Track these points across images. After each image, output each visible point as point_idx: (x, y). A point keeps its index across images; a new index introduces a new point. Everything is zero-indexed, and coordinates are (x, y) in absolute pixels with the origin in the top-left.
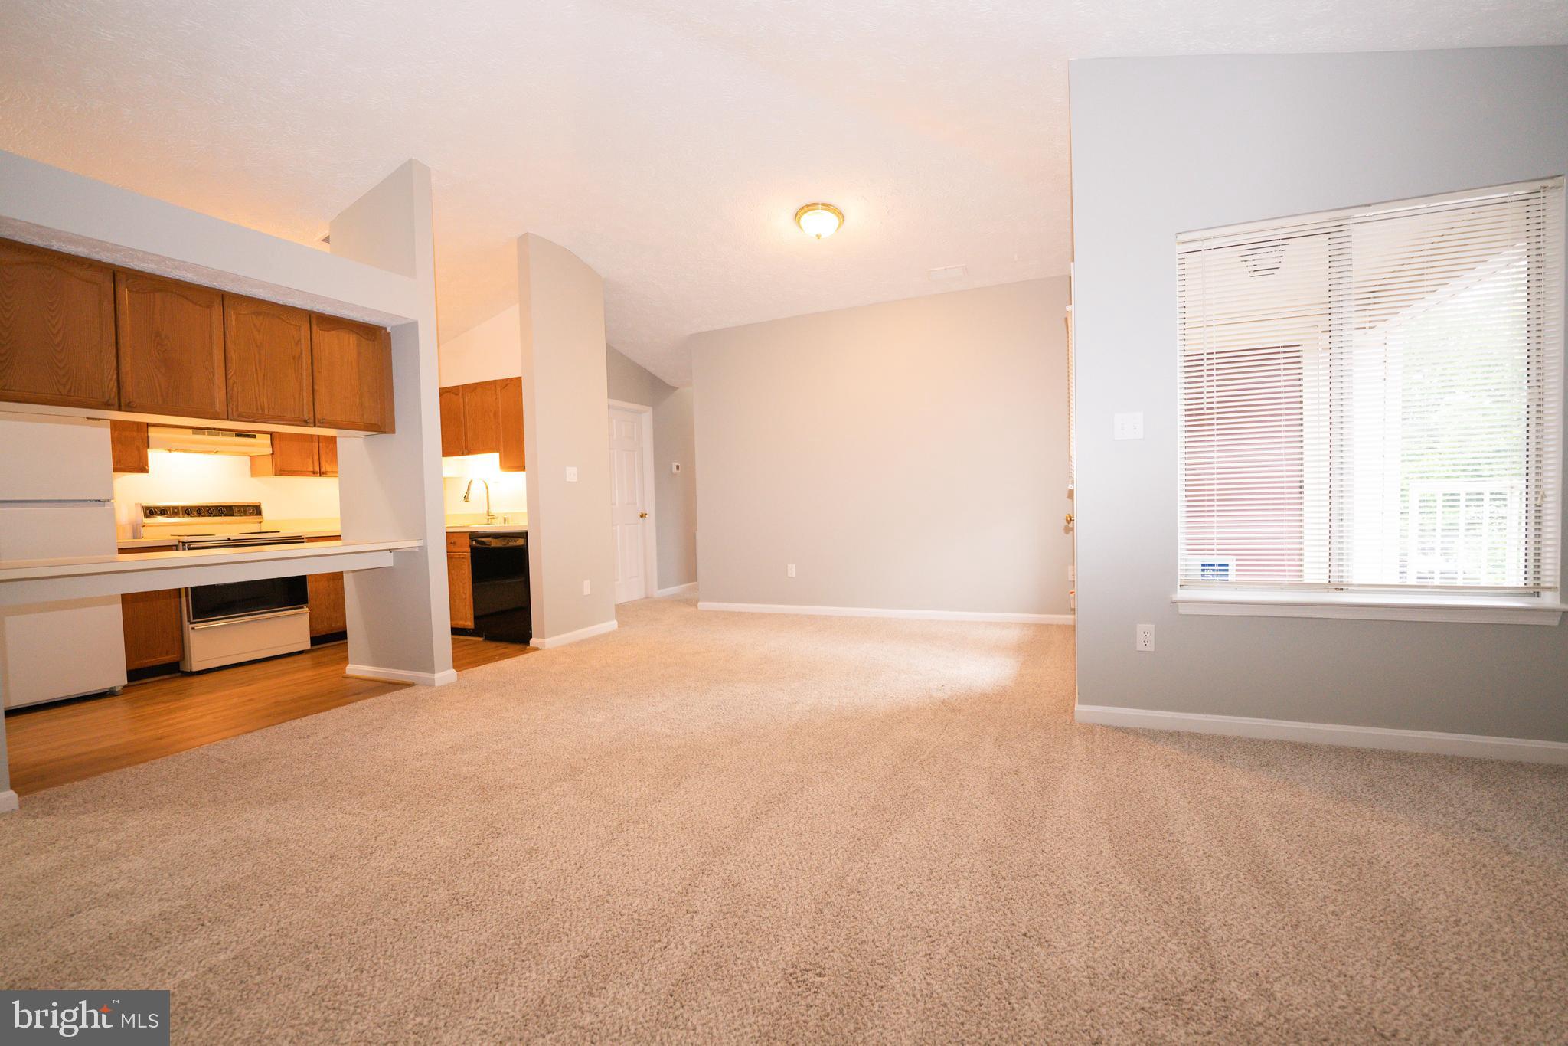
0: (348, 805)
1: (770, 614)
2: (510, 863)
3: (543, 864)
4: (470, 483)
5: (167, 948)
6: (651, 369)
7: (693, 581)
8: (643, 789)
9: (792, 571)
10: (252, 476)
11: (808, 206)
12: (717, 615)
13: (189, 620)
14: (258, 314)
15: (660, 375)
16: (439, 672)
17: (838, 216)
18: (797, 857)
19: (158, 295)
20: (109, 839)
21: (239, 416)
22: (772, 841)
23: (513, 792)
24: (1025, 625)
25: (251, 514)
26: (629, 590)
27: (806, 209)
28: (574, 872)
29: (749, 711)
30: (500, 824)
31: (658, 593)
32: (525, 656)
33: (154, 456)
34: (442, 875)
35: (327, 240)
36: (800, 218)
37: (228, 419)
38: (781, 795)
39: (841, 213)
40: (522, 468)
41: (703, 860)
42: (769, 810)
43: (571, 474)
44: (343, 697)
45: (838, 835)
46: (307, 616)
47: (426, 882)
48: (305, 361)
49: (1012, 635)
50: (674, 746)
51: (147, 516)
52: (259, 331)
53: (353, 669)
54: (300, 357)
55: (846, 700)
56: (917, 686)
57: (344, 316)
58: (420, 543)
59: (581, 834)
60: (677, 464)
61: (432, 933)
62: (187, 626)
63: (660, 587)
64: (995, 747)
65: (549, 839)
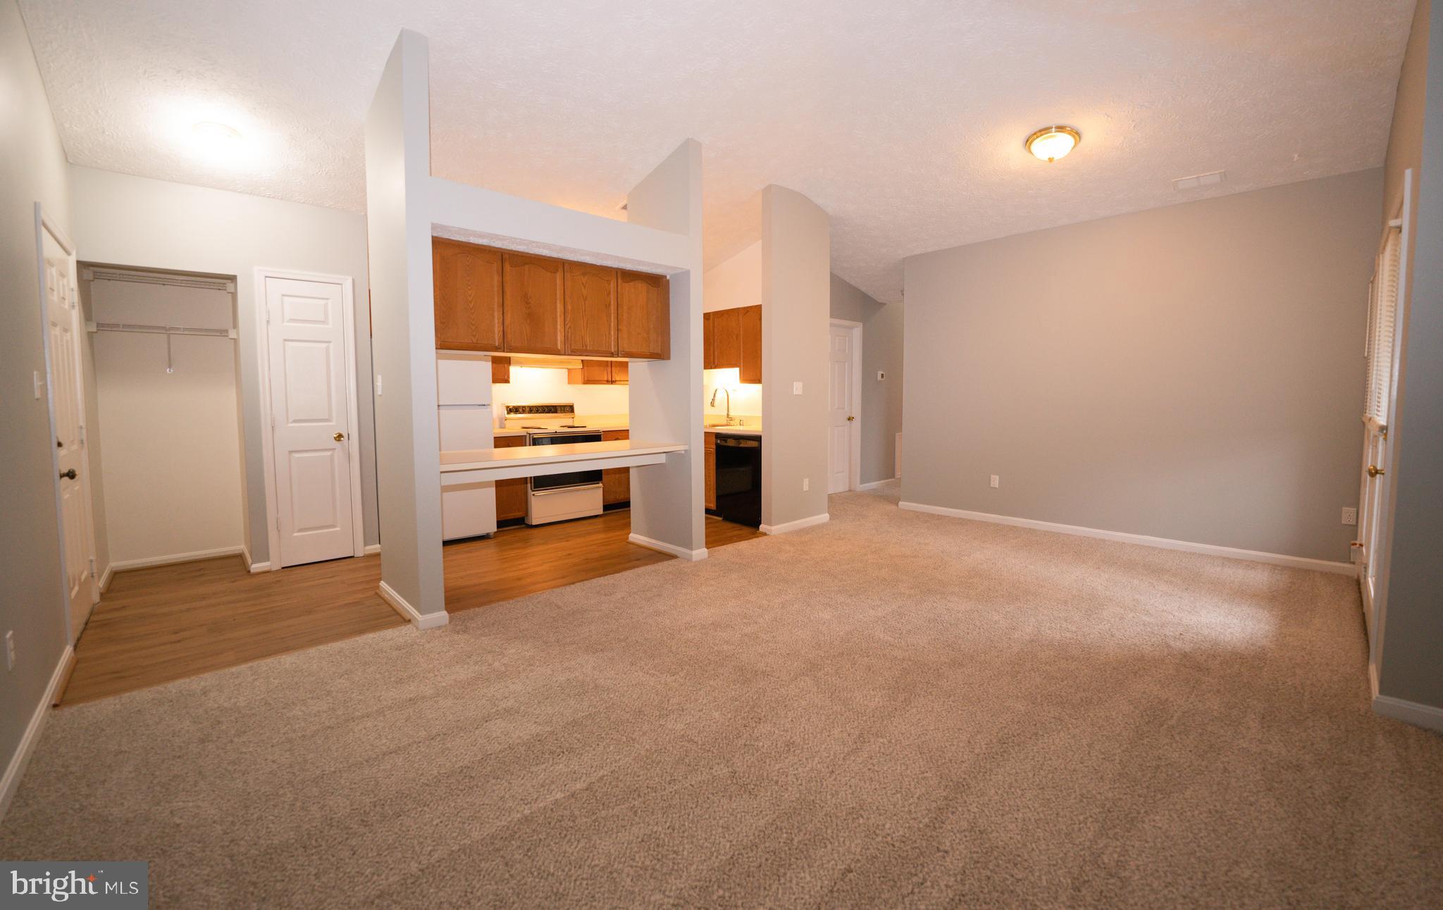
0: (646, 665)
1: (970, 521)
2: (773, 752)
3: (800, 760)
4: (716, 391)
5: (544, 766)
6: (863, 289)
7: (891, 478)
8: (877, 699)
9: (995, 481)
10: (569, 383)
11: (1040, 131)
12: (918, 516)
13: (531, 489)
14: (584, 274)
15: (870, 294)
16: (696, 549)
17: (1074, 137)
18: (1042, 816)
19: (527, 267)
20: (500, 661)
21: (572, 352)
22: (1013, 790)
23: (766, 678)
24: (1275, 567)
25: (568, 412)
26: (837, 484)
27: (1039, 134)
28: (828, 775)
29: (966, 631)
30: (760, 709)
31: (860, 487)
32: (756, 540)
33: (514, 371)
34: (721, 750)
35: (625, 207)
36: (1030, 144)
37: (565, 355)
38: (1014, 736)
39: (1077, 133)
40: (759, 381)
41: (945, 794)
42: (1005, 752)
43: (798, 388)
44: (629, 562)
45: (1084, 800)
46: (602, 489)
47: (710, 754)
48: (613, 307)
49: (1260, 579)
50: (899, 657)
51: (508, 413)
52: (585, 287)
53: (635, 537)
54: (610, 305)
55: (1068, 635)
56: (1149, 629)
57: (639, 270)
58: (686, 447)
59: (828, 736)
60: (882, 373)
61: (721, 807)
62: (530, 493)
63: (862, 482)
64: (1263, 727)
65: (802, 734)
